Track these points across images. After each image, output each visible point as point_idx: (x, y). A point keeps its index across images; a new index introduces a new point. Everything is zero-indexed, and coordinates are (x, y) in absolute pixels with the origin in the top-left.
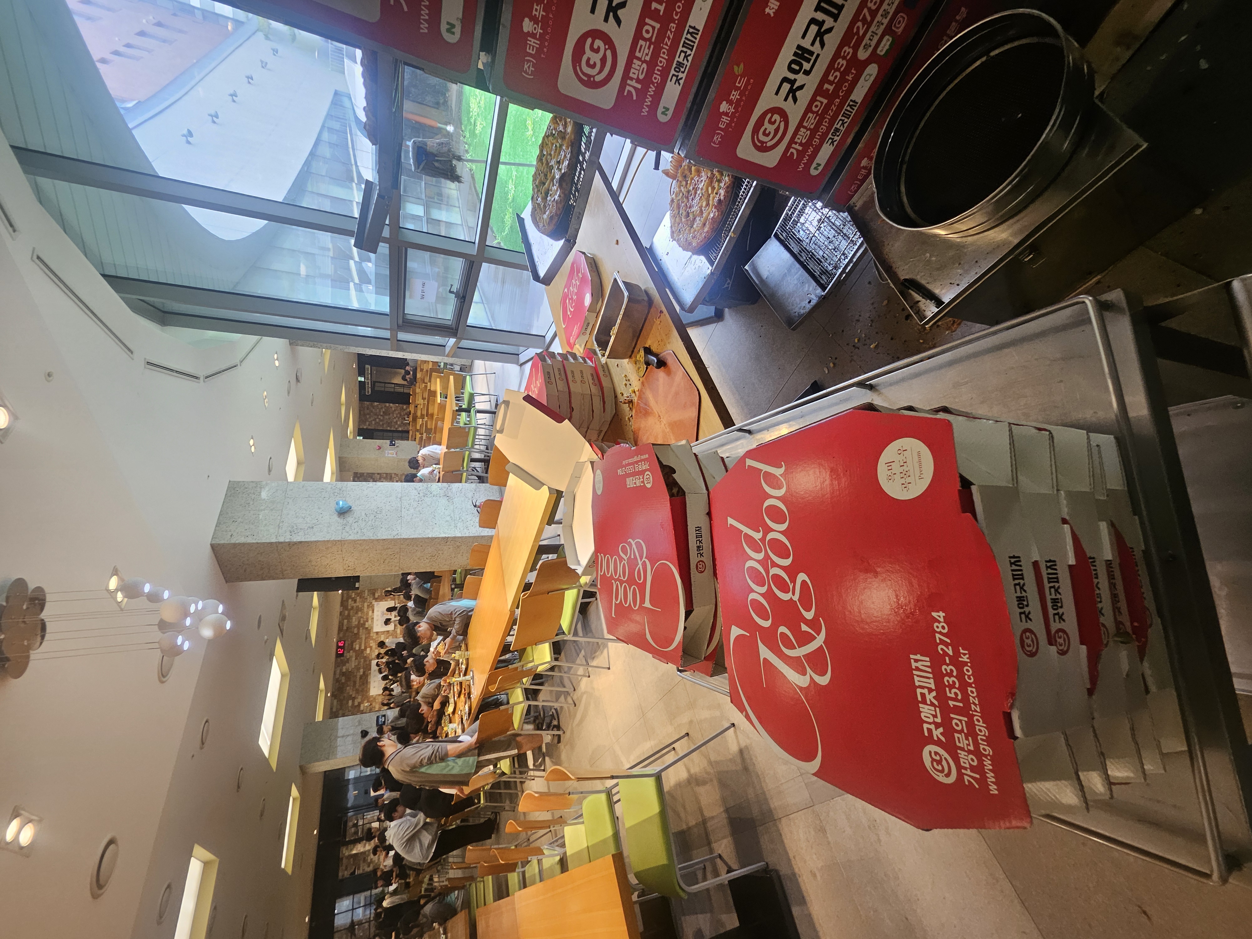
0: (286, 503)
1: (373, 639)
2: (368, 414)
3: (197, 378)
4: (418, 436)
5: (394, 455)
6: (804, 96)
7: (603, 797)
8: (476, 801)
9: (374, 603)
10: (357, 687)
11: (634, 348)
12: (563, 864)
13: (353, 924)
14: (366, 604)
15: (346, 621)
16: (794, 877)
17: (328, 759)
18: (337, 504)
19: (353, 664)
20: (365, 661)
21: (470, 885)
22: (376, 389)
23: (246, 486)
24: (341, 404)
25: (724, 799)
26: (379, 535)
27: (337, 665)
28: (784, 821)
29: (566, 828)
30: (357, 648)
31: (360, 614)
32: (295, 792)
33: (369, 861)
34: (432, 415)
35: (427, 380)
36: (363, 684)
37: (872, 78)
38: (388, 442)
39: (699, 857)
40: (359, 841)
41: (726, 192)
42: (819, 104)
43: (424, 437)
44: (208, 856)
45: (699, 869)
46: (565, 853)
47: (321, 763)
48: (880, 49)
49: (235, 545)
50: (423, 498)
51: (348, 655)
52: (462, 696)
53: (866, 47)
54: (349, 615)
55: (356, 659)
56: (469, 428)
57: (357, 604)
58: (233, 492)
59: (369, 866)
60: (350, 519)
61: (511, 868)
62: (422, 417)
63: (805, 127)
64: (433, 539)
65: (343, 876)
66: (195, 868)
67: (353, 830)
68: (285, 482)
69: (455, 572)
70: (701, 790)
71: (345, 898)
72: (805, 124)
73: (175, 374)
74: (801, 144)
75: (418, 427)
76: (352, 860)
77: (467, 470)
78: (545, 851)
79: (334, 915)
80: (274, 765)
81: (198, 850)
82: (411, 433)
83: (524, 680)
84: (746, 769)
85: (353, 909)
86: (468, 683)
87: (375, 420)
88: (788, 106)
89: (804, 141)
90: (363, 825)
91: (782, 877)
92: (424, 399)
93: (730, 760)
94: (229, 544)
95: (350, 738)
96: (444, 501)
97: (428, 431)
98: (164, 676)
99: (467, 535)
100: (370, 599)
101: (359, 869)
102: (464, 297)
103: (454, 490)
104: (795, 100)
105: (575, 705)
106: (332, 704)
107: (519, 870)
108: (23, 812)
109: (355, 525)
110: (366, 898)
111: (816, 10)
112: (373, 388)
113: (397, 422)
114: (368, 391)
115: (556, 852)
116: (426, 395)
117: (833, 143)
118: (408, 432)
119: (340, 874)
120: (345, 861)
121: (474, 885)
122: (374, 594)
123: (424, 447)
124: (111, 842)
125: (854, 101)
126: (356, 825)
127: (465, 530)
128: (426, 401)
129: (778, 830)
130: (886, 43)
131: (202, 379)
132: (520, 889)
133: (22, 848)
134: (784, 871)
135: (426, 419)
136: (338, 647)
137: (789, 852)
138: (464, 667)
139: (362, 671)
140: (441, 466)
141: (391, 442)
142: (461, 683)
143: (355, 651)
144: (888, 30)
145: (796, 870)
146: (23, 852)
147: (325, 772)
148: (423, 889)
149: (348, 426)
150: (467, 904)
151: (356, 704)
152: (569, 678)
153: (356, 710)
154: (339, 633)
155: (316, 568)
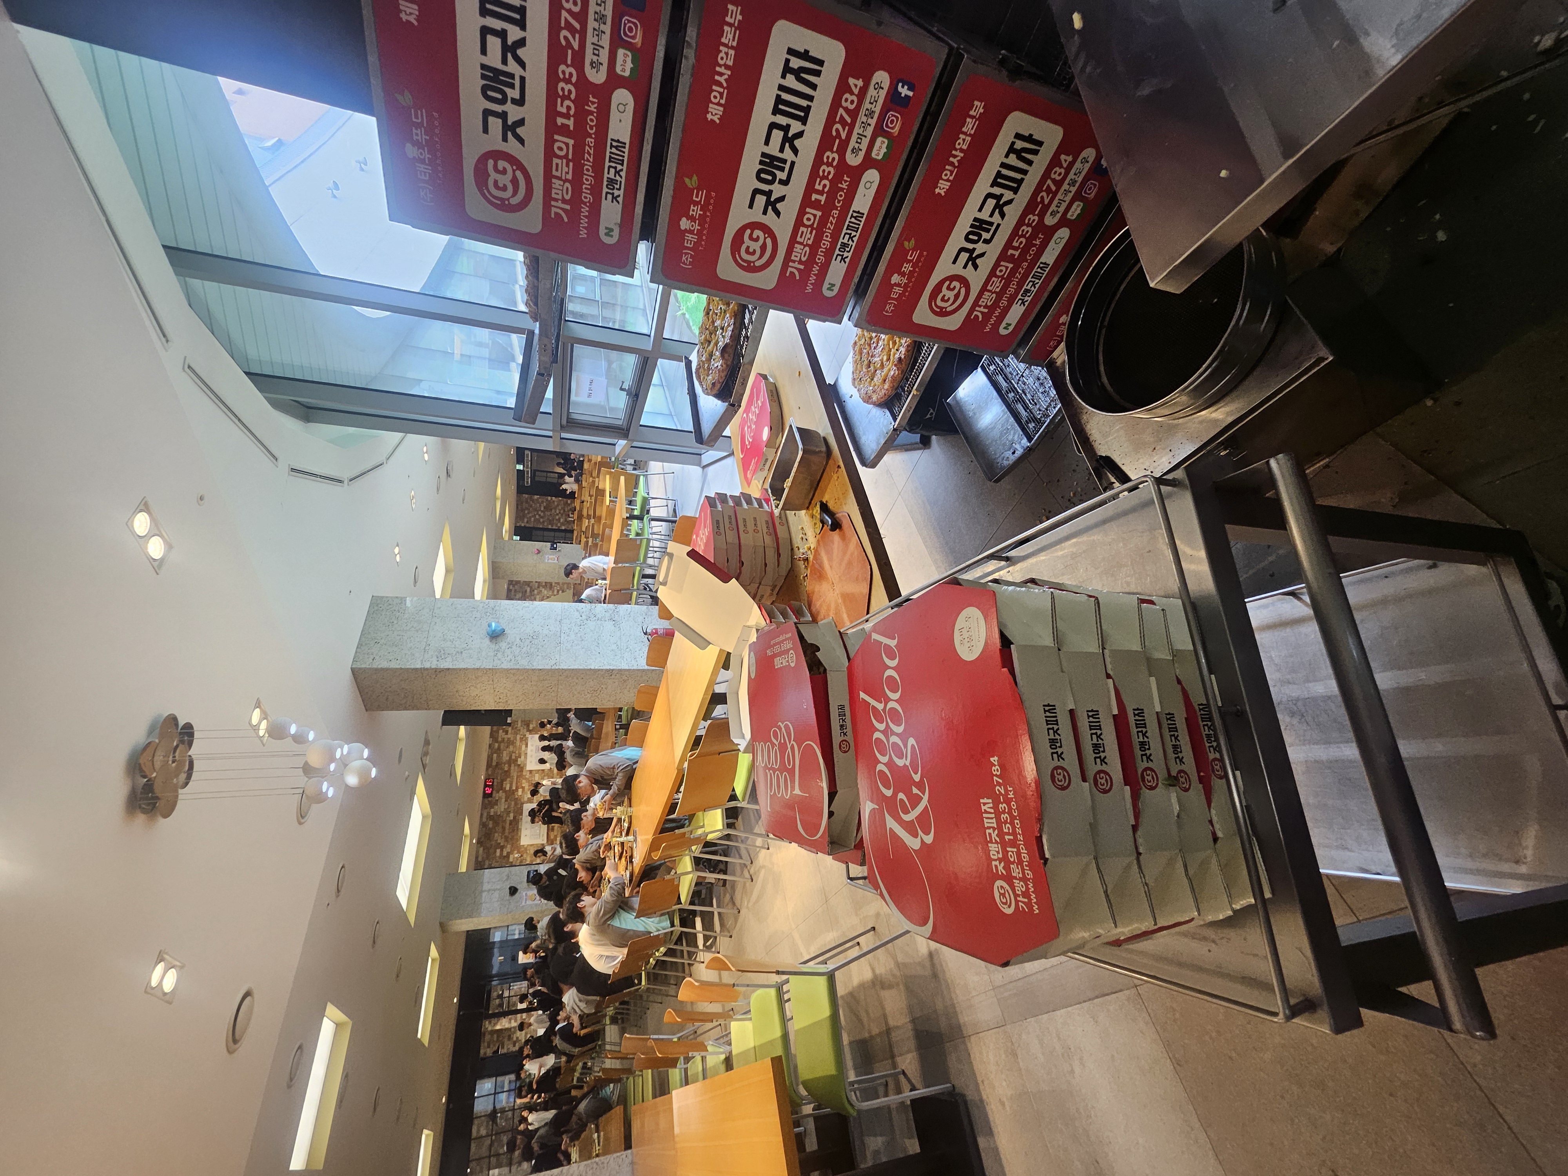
0: (433, 623)
1: (526, 779)
2: (527, 509)
3: (340, 481)
4: (583, 540)
5: (556, 561)
6: (985, 265)
7: (773, 992)
8: (636, 981)
9: (528, 735)
10: (506, 834)
11: (812, 499)
12: (728, 1063)
13: (494, 1111)
14: (518, 737)
15: (495, 755)
16: (981, 1104)
17: (471, 917)
18: (490, 626)
19: (501, 807)
20: (516, 804)
21: (628, 1078)
22: (537, 479)
23: (390, 602)
24: (495, 498)
25: (910, 1008)
26: (535, 664)
27: (484, 806)
28: (973, 1038)
29: (733, 1023)
30: (508, 788)
31: (511, 748)
32: (434, 952)
33: (515, 1039)
34: (600, 518)
35: (595, 474)
36: (513, 831)
37: (1064, 241)
38: (549, 544)
39: (881, 1071)
40: (504, 1014)
41: (907, 351)
42: (1004, 269)
43: (590, 543)
44: (341, 1017)
45: (881, 1084)
46: (731, 1053)
47: (463, 920)
48: (1070, 214)
49: (377, 670)
50: (585, 622)
51: (496, 796)
52: (623, 859)
53: (1053, 214)
54: (499, 748)
55: (506, 801)
56: (641, 540)
57: (509, 736)
58: (376, 608)
59: (514, 1046)
60: (503, 645)
61: (673, 1063)
62: (589, 517)
63: (989, 291)
64: (595, 671)
65: (485, 1053)
66: (327, 1028)
67: (497, 1001)
68: (433, 599)
69: (620, 710)
70: (886, 994)
71: (486, 1080)
72: (989, 288)
73: (319, 479)
74: (986, 307)
75: (584, 529)
76: (495, 1036)
77: (638, 589)
78: (709, 1048)
79: (474, 1098)
80: (412, 919)
81: (331, 1010)
82: (575, 533)
83: (694, 848)
84: (935, 976)
85: (495, 1094)
86: (630, 844)
87: (535, 516)
88: (969, 273)
89: (989, 304)
90: (509, 997)
91: (969, 1103)
92: (590, 496)
93: (920, 963)
94: (370, 669)
95: (496, 894)
96: (609, 625)
97: (595, 536)
98: (302, 817)
99: (635, 668)
100: (524, 731)
101: (503, 1048)
102: (637, 395)
103: (621, 613)
104: (976, 267)
105: (752, 880)
106: (477, 852)
107: (681, 1064)
108: (166, 956)
109: (508, 652)
110: (510, 1082)
111: (992, 186)
112: (533, 478)
113: (559, 519)
114: (528, 482)
115: (721, 1050)
116: (593, 492)
117: (1023, 303)
118: (572, 531)
119: (482, 1052)
120: (487, 1037)
121: (631, 1079)
122: (528, 726)
123: (590, 556)
124: (248, 994)
125: (1045, 263)
126: (501, 997)
127: (633, 662)
128: (593, 498)
129: (967, 1050)
130: (1076, 210)
131: (346, 482)
132: (681, 1086)
133: (165, 994)
134: (970, 1095)
135: (592, 521)
136: (486, 786)
137: (978, 1076)
138: (626, 825)
139: (512, 815)
140: (608, 582)
141: (552, 545)
142: (622, 844)
143: (505, 791)
144: (1077, 197)
145: (984, 1097)
146: (167, 999)
147: (468, 931)
148: (575, 1079)
149: (503, 524)
150: (623, 1100)
151: (505, 854)
152: (747, 849)
153: (505, 862)
154: (487, 769)
155: (464, 699)
